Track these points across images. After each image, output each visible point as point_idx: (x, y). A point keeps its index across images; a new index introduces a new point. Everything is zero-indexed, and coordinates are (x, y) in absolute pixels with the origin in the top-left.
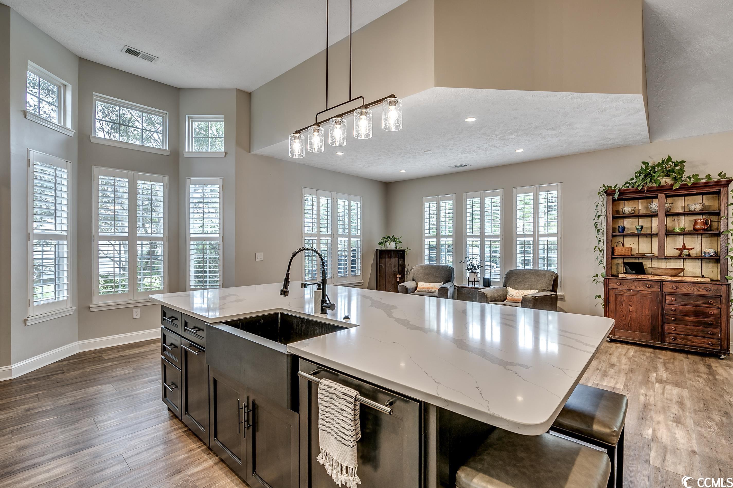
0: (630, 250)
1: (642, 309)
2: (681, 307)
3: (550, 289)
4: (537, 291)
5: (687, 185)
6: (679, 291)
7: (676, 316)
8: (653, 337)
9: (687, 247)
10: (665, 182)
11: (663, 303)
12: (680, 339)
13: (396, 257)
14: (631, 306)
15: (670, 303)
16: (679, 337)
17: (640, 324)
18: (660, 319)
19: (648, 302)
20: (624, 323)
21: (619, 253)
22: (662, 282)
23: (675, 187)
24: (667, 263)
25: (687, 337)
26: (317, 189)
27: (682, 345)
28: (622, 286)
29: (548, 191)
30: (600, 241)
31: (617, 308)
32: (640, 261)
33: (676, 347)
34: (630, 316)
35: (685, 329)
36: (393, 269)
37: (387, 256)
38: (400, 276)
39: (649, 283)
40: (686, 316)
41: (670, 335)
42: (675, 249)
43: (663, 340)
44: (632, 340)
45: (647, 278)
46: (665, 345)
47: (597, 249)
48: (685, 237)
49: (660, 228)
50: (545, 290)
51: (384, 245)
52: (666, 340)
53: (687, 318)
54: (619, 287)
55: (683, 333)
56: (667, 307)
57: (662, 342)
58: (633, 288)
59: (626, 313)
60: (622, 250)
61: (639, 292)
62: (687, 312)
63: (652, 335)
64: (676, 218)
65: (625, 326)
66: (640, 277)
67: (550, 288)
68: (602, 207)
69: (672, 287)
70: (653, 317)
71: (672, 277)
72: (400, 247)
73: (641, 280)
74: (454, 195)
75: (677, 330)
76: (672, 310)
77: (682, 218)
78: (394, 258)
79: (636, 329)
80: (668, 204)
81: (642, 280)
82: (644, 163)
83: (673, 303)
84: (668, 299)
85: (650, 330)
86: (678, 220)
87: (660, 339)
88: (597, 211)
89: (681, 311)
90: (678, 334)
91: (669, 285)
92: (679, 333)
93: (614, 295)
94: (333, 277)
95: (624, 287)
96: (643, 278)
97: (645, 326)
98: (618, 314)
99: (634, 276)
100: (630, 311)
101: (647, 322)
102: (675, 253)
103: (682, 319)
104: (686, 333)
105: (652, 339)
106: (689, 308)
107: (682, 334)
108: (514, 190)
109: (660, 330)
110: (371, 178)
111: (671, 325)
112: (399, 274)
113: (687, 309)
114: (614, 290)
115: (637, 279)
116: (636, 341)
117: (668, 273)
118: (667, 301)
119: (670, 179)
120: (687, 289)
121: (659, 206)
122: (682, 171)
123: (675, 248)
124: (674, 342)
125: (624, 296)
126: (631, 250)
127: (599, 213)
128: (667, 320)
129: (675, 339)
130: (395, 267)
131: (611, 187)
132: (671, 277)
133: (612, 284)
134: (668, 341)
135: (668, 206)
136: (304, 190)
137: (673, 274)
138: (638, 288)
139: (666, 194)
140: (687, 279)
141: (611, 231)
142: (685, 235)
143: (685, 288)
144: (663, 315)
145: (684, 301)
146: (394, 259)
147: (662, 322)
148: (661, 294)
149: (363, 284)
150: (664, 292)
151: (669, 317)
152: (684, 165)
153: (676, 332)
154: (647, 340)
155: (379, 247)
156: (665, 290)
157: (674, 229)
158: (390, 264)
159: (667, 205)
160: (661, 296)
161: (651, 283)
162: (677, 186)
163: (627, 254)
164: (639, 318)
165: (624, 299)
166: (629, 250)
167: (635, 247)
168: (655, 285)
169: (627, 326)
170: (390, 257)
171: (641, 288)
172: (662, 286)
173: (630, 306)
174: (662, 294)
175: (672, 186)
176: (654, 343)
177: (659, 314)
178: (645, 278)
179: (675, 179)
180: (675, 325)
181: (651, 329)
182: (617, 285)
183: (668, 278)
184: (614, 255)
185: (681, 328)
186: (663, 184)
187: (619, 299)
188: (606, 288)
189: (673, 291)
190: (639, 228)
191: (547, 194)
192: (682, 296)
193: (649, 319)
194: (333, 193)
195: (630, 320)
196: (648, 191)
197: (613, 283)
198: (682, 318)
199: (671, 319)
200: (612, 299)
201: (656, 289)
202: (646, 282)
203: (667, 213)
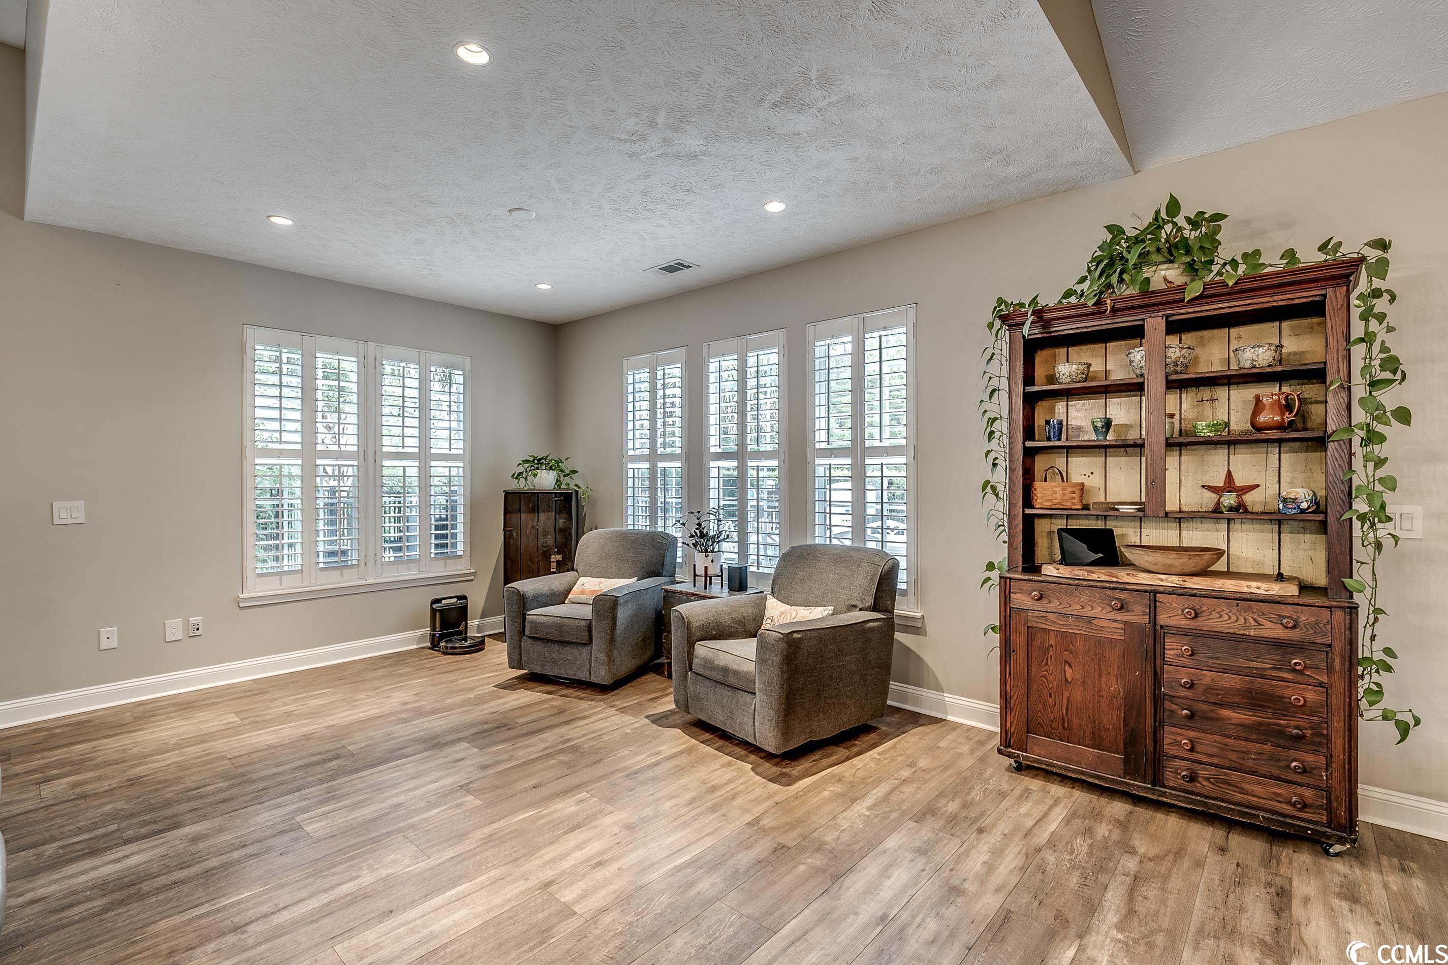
0: (1078, 492)
1: (1100, 676)
2: (1208, 677)
3: (868, 604)
4: (829, 610)
5: (1224, 284)
6: (1204, 624)
7: (1196, 704)
8: (1131, 768)
9: (1239, 482)
10: (1165, 279)
11: (1158, 661)
12: (1208, 779)
13: (549, 509)
14: (1070, 666)
15: (1177, 661)
16: (1203, 773)
17: (1094, 721)
18: (1148, 711)
19: (1114, 657)
20: (1052, 717)
21: (1048, 501)
22: (1153, 594)
23: (1190, 291)
24: (1184, 533)
25: (1226, 774)
26: (304, 332)
27: (1213, 799)
28: (1045, 601)
29: (885, 328)
30: (995, 465)
31: (1034, 670)
32: (1110, 525)
33: (1195, 804)
34: (1066, 694)
35: (1221, 749)
36: (542, 540)
37: (523, 508)
38: (559, 557)
39: (1118, 594)
40: (1221, 705)
41: (1179, 763)
42: (1204, 490)
43: (1157, 780)
44: (1074, 771)
45: (1114, 579)
46: (1163, 794)
47: (989, 489)
48: (1232, 451)
49: (1153, 425)
50: (855, 606)
51: (526, 479)
52: (1168, 779)
53: (1226, 713)
54: (1038, 606)
55: (1215, 761)
56: (1169, 673)
57: (1154, 784)
58: (1076, 608)
59: (1058, 685)
60: (1055, 492)
61: (1090, 622)
62: (1228, 691)
63: (1127, 761)
64: (1206, 393)
65: (1054, 725)
66: (1095, 577)
67: (869, 602)
68: (1001, 365)
69: (1183, 611)
70: (1131, 705)
71: (1186, 578)
72: (569, 484)
73: (1096, 587)
74: (684, 350)
75: (1199, 748)
76: (1181, 685)
77: (1221, 393)
78: (544, 511)
79: (1084, 738)
80: (1177, 350)
81: (1099, 584)
82: (1110, 228)
83: (1185, 661)
84: (1174, 649)
85: (1122, 745)
86: (1212, 400)
87: (1150, 777)
88: (987, 376)
89: (1208, 689)
90: (1200, 763)
91: (1175, 605)
92: (1205, 759)
93: (1024, 630)
94: (362, 563)
95: (1051, 607)
96: (1103, 578)
97: (1108, 730)
98: (1034, 687)
99: (1080, 573)
100: (1066, 680)
101: (1115, 717)
102: (1205, 501)
103: (1213, 715)
104: (1222, 762)
105: (1127, 773)
106: (1230, 681)
107: (1211, 764)
108: (810, 329)
109: (1150, 748)
110: (501, 312)
111: (1180, 731)
112: (559, 553)
113: (1227, 685)
114: (1023, 615)
115: (1086, 583)
116: (1082, 773)
117: (1170, 566)
118: (1169, 654)
119: (1179, 271)
120: (1226, 617)
121: (1149, 357)
122: (1210, 243)
123: (1203, 486)
124: (1190, 787)
125: (1052, 634)
126: (1082, 490)
127: (995, 383)
128: (1169, 717)
129: (1193, 778)
130: (545, 536)
131: (1022, 305)
132: (1182, 578)
133: (1018, 596)
134: (1172, 784)
135: (1178, 354)
136: (250, 332)
137: (1187, 570)
138: (1088, 612)
139: (1167, 317)
140: (1229, 585)
141: (1020, 435)
142: (1232, 447)
143: (1221, 617)
144: (1157, 700)
145: (1217, 658)
146: (543, 516)
147: (1155, 721)
148: (1152, 632)
149: (472, 578)
150: (1162, 627)
151: (1174, 707)
152: (1220, 225)
153: (1195, 756)
154: (1113, 775)
155: (513, 485)
156: (1163, 618)
157: (1195, 427)
158: (533, 527)
159: (1174, 353)
160: (1152, 637)
161: (1123, 595)
162: (1195, 289)
163: (1068, 504)
164: (1091, 706)
165: (1052, 642)
166: (1074, 492)
167: (1094, 482)
168: (1135, 603)
169: (1060, 728)
170: (535, 510)
171: (1097, 611)
172: (1155, 607)
173: (1067, 667)
174: (1155, 630)
175: (1182, 289)
176: (1134, 785)
177: (1148, 695)
178: (1108, 578)
179: (1191, 269)
180: (1192, 734)
181: (1125, 743)
182: (1033, 599)
183: (1173, 581)
184: (1033, 507)
185: (1209, 743)
186: (1157, 284)
187: (1037, 643)
188: (1003, 608)
189: (1184, 623)
190: (1099, 425)
191: (880, 337)
192: (1210, 642)
193: (1119, 709)
194: (362, 345)
195: (1067, 709)
196: (1114, 310)
197: (1021, 591)
198: (1212, 710)
199: (1179, 712)
200: (1019, 641)
201: (1138, 615)
202: (1109, 592)
203: (1170, 378)
